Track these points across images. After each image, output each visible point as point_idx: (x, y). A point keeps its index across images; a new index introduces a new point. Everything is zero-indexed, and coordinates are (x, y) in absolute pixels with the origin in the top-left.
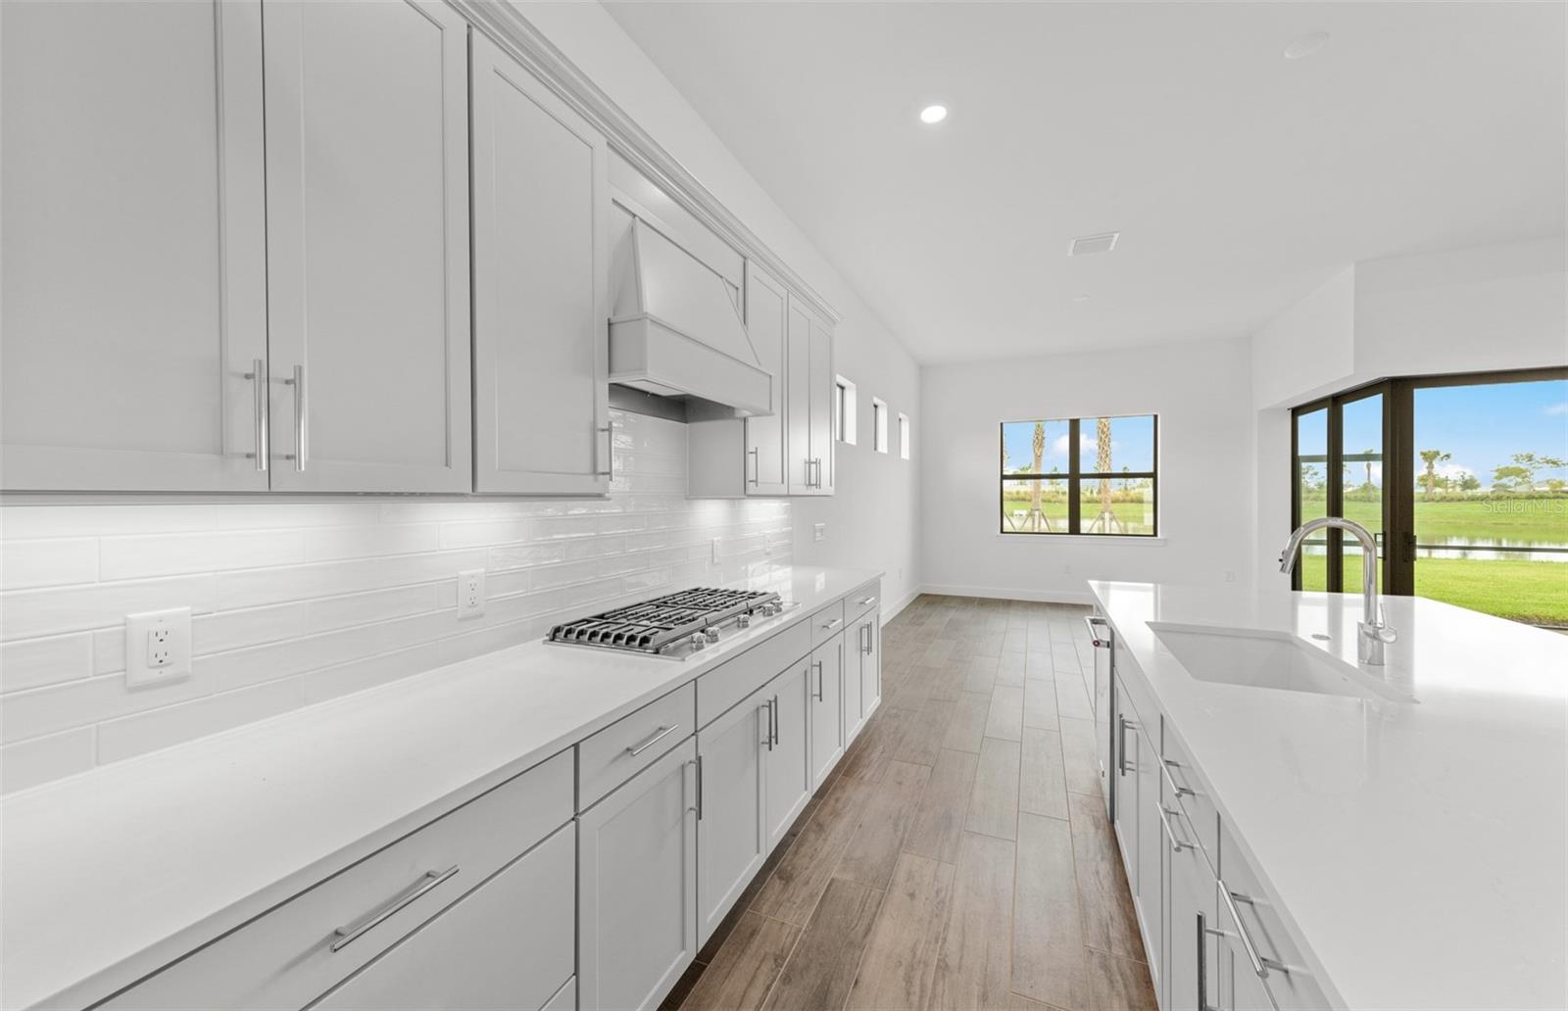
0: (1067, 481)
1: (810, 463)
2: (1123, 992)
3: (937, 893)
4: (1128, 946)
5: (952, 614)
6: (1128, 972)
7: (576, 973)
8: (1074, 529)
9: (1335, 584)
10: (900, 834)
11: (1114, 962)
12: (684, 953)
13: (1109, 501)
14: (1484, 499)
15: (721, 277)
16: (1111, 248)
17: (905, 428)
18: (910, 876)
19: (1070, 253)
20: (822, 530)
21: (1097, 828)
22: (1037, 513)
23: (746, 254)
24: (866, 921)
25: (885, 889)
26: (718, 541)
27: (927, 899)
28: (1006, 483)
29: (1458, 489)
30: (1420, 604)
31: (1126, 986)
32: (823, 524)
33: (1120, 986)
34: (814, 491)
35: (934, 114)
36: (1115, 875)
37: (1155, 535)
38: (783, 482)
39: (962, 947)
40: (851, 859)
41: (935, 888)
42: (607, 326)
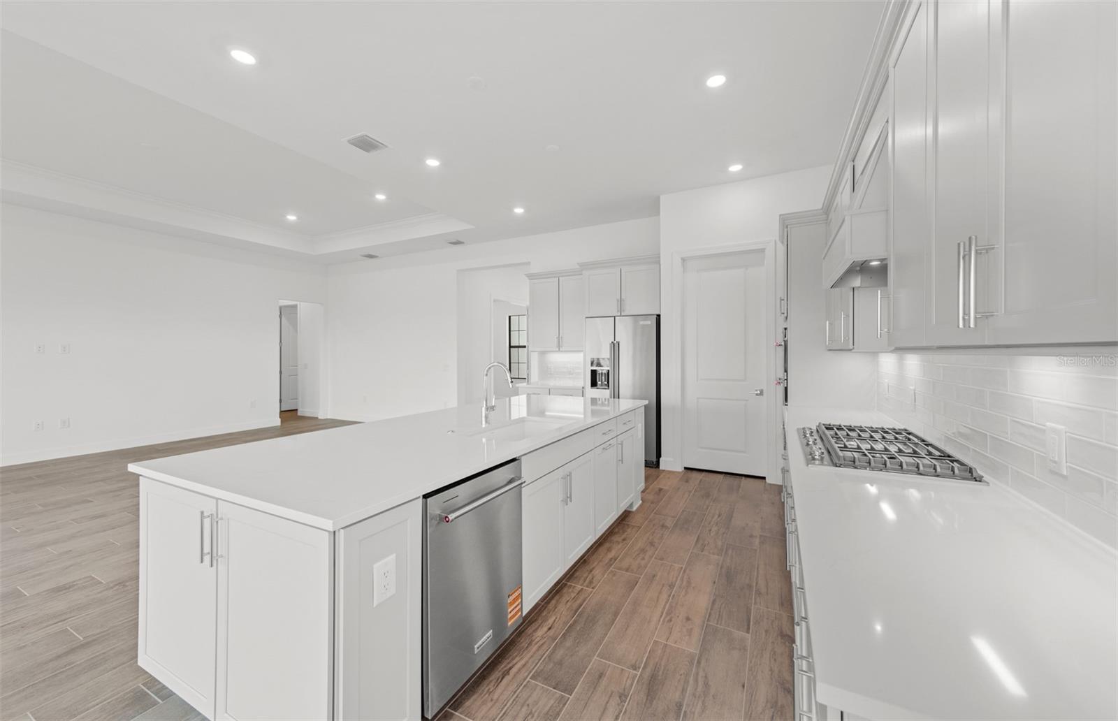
3: (670, 620)
10: (701, 674)
18: (690, 632)
24: (716, 606)
25: (707, 625)
27: (678, 617)
39: (660, 593)
40: (740, 650)
41: (672, 623)
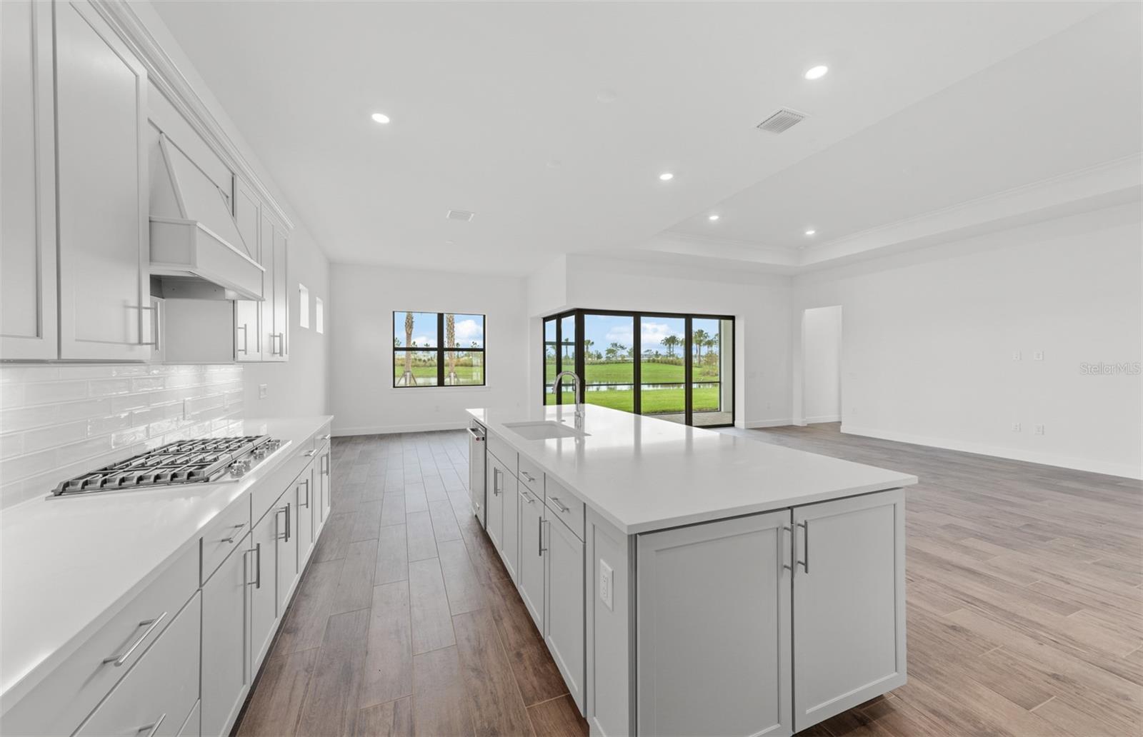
0: (436, 352)
1: (274, 336)
2: (499, 593)
4: (498, 576)
5: (361, 448)
6: (499, 585)
7: (200, 698)
8: (441, 383)
9: (559, 402)
11: (493, 585)
12: (245, 686)
13: (453, 365)
14: (603, 363)
15: (217, 187)
16: (470, 220)
17: (320, 309)
18: (383, 595)
19: (448, 216)
20: (265, 389)
21: (477, 537)
22: (408, 374)
23: (235, 171)
24: (362, 626)
26: (188, 400)
28: (397, 353)
29: (596, 359)
30: (587, 406)
31: (499, 591)
32: (265, 385)
33: (496, 590)
34: (277, 358)
35: (381, 118)
36: (488, 554)
37: (484, 384)
38: (258, 351)
42: (148, 222)
